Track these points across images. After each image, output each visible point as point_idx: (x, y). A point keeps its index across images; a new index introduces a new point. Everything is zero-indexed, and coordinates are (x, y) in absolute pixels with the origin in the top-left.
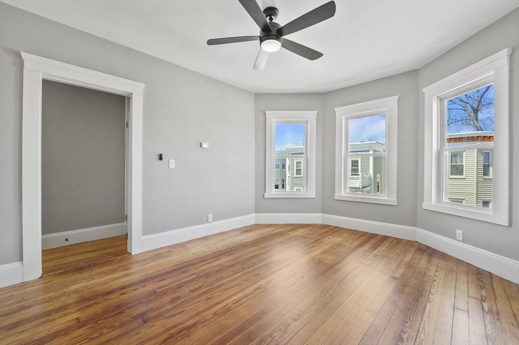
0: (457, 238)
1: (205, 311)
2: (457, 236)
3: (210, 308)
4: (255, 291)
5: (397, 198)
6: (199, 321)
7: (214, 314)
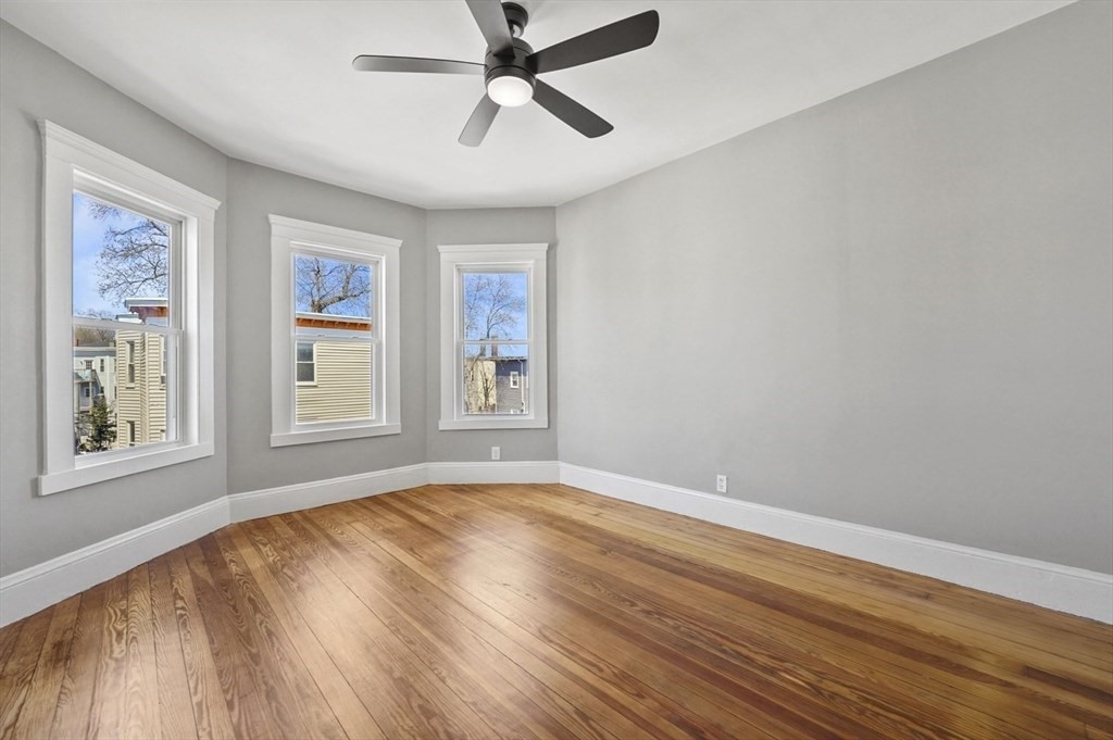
0: (493, 458)
1: (635, 714)
2: (493, 455)
3: (623, 706)
4: (551, 641)
5: (402, 421)
6: (669, 719)
7: (643, 697)
